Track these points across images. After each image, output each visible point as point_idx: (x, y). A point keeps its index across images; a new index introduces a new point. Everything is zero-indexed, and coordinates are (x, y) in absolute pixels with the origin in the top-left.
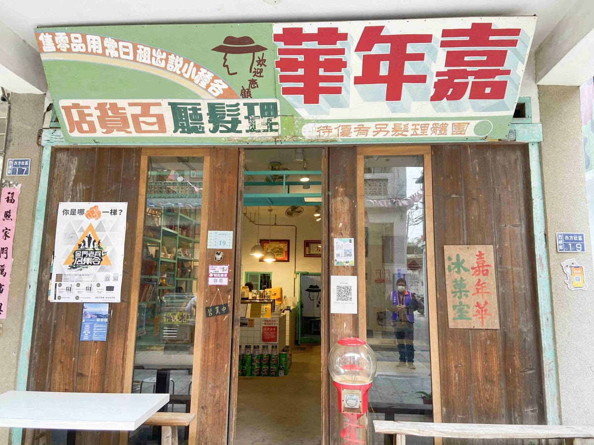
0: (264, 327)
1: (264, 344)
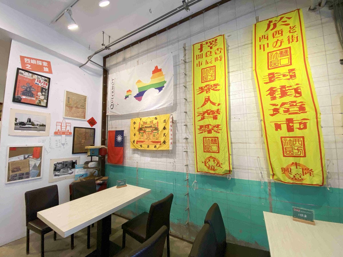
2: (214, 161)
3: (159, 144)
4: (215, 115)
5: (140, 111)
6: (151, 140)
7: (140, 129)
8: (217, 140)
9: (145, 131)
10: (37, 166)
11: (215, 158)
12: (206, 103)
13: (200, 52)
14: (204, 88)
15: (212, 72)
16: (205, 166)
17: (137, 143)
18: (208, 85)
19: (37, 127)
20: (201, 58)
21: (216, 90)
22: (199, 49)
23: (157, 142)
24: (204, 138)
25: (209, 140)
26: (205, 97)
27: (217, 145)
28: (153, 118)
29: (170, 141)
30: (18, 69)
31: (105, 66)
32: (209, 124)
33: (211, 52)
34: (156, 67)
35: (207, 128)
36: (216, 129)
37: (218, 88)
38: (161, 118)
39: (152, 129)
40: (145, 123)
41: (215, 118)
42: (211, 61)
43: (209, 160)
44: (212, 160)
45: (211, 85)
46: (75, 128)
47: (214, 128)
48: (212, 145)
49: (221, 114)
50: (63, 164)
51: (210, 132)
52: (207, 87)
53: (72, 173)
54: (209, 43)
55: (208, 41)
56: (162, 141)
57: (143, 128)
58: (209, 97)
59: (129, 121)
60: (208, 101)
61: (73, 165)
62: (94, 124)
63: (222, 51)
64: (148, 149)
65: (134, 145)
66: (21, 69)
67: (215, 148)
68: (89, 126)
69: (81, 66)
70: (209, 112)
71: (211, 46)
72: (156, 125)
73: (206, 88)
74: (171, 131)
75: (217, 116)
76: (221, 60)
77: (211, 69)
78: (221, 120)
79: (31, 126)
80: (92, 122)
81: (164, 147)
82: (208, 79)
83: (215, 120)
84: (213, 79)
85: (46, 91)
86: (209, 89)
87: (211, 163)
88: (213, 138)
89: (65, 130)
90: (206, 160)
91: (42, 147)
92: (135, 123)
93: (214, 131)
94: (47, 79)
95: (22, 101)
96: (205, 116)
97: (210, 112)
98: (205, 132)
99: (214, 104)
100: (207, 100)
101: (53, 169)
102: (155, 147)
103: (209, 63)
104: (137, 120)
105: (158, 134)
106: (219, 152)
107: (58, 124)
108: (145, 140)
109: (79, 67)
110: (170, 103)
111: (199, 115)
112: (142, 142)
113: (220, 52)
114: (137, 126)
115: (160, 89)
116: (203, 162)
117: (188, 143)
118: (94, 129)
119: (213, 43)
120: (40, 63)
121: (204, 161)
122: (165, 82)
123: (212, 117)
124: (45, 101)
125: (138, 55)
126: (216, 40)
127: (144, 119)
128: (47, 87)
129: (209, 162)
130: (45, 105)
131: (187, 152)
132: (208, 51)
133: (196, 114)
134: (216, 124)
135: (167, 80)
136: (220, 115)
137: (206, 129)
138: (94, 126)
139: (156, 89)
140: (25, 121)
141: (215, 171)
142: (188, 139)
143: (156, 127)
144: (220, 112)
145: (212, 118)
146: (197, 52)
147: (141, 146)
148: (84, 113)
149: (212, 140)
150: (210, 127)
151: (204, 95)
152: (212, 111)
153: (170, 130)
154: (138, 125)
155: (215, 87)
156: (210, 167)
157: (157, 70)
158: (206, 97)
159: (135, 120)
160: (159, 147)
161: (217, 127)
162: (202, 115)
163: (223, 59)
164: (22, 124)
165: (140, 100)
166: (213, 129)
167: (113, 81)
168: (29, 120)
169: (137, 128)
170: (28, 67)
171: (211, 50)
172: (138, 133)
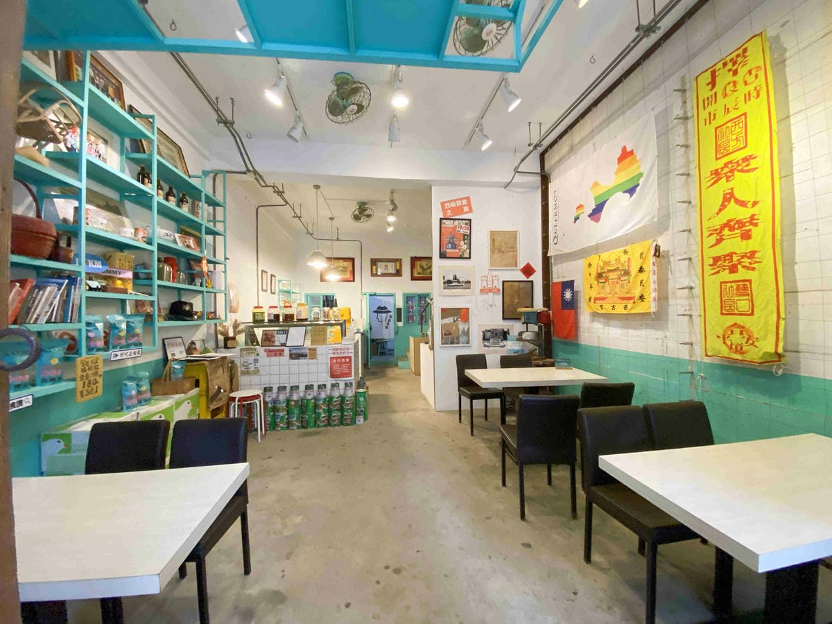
0: (332, 359)
1: (333, 381)
2: (741, 333)
3: (633, 301)
4: (744, 229)
5: (599, 240)
6: (617, 295)
7: (599, 276)
8: (749, 286)
9: (607, 279)
10: (466, 330)
11: (743, 327)
12: (726, 203)
13: (711, 90)
14: (722, 170)
15: (738, 130)
16: (724, 345)
17: (594, 302)
18: (730, 162)
19: (463, 284)
20: (713, 103)
21: (748, 171)
22: (708, 84)
23: (630, 299)
24: (722, 283)
25: (732, 287)
26: (724, 191)
27: (750, 298)
28: (620, 252)
29: (651, 295)
30: (441, 219)
31: (544, 169)
32: (732, 251)
33: (735, 83)
34: (624, 149)
35: (727, 262)
36: (746, 261)
37: (753, 164)
38: (636, 250)
39: (618, 273)
40: (606, 263)
41: (746, 236)
42: (736, 105)
43: (732, 332)
44: (737, 331)
45: (738, 162)
46: (504, 282)
47: (742, 260)
48: (736, 298)
49: (761, 225)
50: (493, 333)
51: (733, 269)
52: (728, 167)
53: (504, 346)
54: (730, 62)
55: (728, 59)
56: (637, 295)
57: (604, 272)
58: (732, 189)
59: (581, 263)
60: (730, 199)
61: (505, 335)
62: (531, 274)
63: (761, 74)
64: (613, 312)
65: (590, 307)
66: (443, 219)
67: (743, 305)
68: (524, 278)
69: (507, 185)
70: (732, 223)
71: (735, 68)
72: (626, 264)
73: (726, 170)
74: (654, 274)
75: (750, 230)
76: (758, 95)
77: (737, 123)
78: (760, 239)
79: (457, 284)
80: (528, 270)
81: (641, 308)
82: (731, 148)
83: (745, 241)
84: (742, 146)
85: (467, 238)
86: (732, 171)
87: (736, 338)
88: (741, 283)
89: (491, 286)
90: (725, 331)
91: (468, 309)
92: (590, 265)
93: (743, 267)
94: (467, 221)
95: (447, 256)
96: (723, 235)
97: (734, 225)
98: (724, 269)
99: (743, 204)
100: (729, 197)
101: (482, 337)
102: (626, 307)
103: (730, 109)
104: (594, 259)
105: (629, 282)
106: (752, 314)
107: (483, 279)
108: (608, 296)
109: (503, 189)
110: (651, 216)
111: (711, 234)
112: (603, 299)
113: (756, 76)
114: (594, 271)
115: (631, 191)
116: (718, 337)
117: (693, 297)
118: (532, 282)
119: (739, 59)
120: (459, 203)
121: (721, 333)
122: (641, 175)
123: (739, 235)
124: (468, 250)
125: (592, 134)
126: (745, 51)
127: (605, 256)
128: (469, 231)
129: (731, 336)
130: (468, 256)
131: (691, 316)
132: (729, 83)
133: (706, 233)
134: (749, 250)
135: (644, 169)
136: (757, 228)
137: (726, 264)
138: (532, 276)
139: (624, 192)
140: (451, 278)
141: (745, 355)
142: (694, 288)
143: (627, 268)
144: (758, 221)
145: (739, 238)
146: (705, 92)
147: (601, 306)
148: (515, 257)
149: (738, 288)
150: (735, 258)
151: (723, 186)
152: (738, 222)
153: (651, 273)
154: (596, 267)
155: (745, 164)
156: (734, 347)
157: (626, 155)
158: (727, 192)
159: (589, 260)
160: (632, 309)
161: (749, 258)
162: (718, 234)
163: (763, 94)
164: (449, 282)
165: (597, 220)
166: (741, 262)
167: (556, 194)
168: (455, 278)
169: (594, 274)
170: (449, 214)
171: (735, 78)
172: (596, 283)
